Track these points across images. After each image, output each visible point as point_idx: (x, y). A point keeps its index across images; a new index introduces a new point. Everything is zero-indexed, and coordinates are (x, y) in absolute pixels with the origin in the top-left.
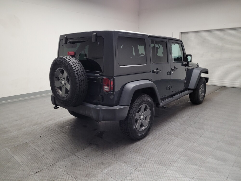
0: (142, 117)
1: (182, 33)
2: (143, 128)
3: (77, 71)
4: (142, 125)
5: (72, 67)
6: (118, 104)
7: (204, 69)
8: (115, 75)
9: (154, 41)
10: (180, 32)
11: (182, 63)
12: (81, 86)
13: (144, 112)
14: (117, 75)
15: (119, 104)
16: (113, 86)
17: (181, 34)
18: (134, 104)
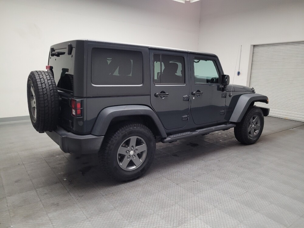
0: (132, 153)
1: (254, 46)
2: (134, 167)
3: (43, 89)
4: (131, 163)
5: (37, 83)
6: (90, 133)
7: (260, 96)
8: (84, 96)
9: (160, 55)
10: (251, 45)
11: (218, 86)
12: (47, 107)
13: (136, 146)
14: (88, 96)
15: (92, 133)
16: (81, 110)
17: (252, 47)
18: (115, 135)
